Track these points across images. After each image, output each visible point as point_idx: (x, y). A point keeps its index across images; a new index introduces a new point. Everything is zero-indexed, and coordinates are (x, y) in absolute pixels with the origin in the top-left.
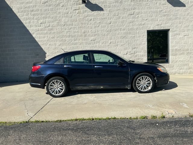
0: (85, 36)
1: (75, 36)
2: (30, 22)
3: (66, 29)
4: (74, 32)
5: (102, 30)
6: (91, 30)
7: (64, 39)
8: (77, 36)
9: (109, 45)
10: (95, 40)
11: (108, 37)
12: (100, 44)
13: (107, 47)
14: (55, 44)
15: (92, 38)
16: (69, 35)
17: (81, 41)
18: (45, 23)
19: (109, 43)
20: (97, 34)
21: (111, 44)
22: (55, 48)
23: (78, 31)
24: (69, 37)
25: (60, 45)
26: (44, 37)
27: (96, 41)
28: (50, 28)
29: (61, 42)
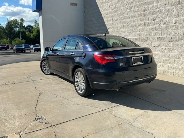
0: (145, 15)
1: (134, 16)
2: (103, 7)
3: (127, 9)
4: (134, 12)
5: (166, 4)
6: (152, 6)
7: (125, 20)
8: (136, 16)
9: (173, 26)
10: (155, 19)
11: (173, 14)
12: (162, 25)
13: (171, 29)
14: (118, 27)
15: (152, 17)
16: (129, 15)
17: (139, 22)
18: (113, 5)
19: (174, 23)
20: (158, 11)
21: (177, 24)
22: (117, 31)
23: (138, 10)
24: (129, 18)
25: (121, 28)
26: (110, 21)
27: (156, 21)
28: (115, 10)
29: (122, 25)
